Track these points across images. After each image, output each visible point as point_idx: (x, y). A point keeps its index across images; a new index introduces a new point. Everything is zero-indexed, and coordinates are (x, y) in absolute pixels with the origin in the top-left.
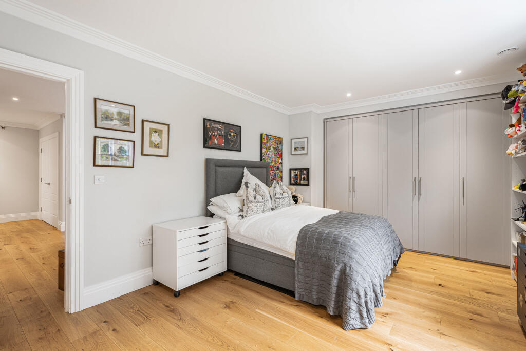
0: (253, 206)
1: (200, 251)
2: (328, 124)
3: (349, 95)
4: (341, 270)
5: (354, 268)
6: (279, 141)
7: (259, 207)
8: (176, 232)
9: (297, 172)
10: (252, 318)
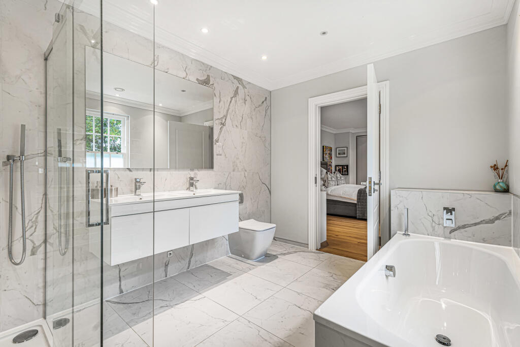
0: (331, 182)
2: (359, 139)
6: (331, 149)
7: (334, 183)
9: (340, 167)
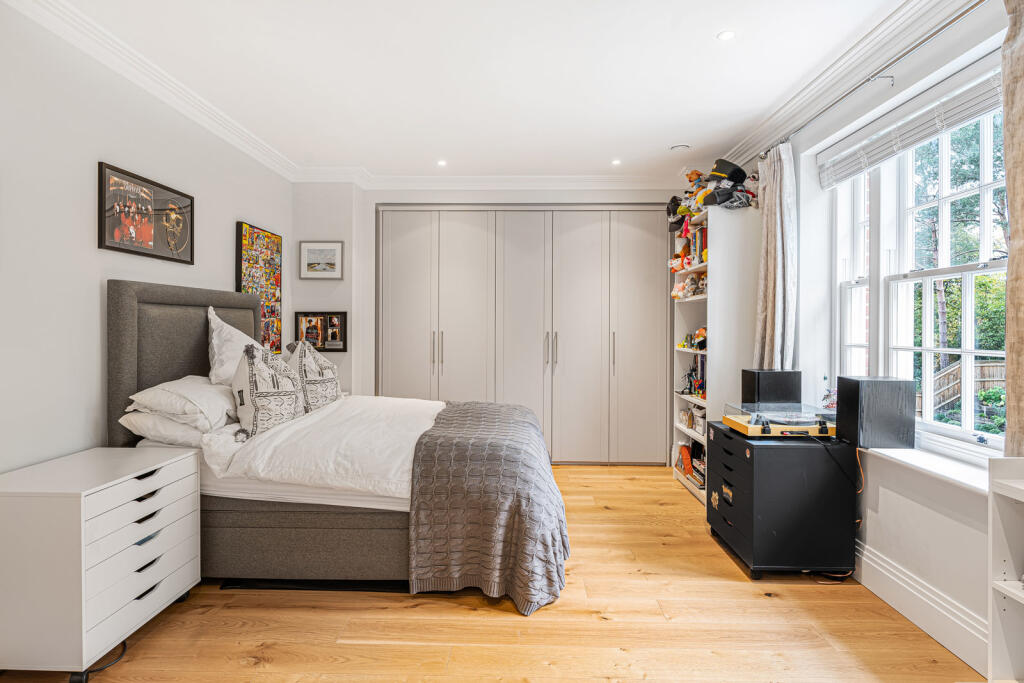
0: (272, 404)
1: (140, 543)
3: (442, 163)
4: (510, 507)
5: (535, 499)
6: (276, 243)
7: (286, 406)
8: (78, 496)
9: (314, 320)
10: (342, 660)
